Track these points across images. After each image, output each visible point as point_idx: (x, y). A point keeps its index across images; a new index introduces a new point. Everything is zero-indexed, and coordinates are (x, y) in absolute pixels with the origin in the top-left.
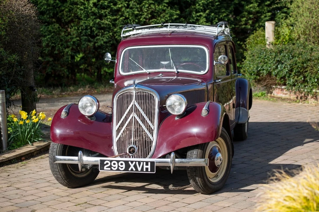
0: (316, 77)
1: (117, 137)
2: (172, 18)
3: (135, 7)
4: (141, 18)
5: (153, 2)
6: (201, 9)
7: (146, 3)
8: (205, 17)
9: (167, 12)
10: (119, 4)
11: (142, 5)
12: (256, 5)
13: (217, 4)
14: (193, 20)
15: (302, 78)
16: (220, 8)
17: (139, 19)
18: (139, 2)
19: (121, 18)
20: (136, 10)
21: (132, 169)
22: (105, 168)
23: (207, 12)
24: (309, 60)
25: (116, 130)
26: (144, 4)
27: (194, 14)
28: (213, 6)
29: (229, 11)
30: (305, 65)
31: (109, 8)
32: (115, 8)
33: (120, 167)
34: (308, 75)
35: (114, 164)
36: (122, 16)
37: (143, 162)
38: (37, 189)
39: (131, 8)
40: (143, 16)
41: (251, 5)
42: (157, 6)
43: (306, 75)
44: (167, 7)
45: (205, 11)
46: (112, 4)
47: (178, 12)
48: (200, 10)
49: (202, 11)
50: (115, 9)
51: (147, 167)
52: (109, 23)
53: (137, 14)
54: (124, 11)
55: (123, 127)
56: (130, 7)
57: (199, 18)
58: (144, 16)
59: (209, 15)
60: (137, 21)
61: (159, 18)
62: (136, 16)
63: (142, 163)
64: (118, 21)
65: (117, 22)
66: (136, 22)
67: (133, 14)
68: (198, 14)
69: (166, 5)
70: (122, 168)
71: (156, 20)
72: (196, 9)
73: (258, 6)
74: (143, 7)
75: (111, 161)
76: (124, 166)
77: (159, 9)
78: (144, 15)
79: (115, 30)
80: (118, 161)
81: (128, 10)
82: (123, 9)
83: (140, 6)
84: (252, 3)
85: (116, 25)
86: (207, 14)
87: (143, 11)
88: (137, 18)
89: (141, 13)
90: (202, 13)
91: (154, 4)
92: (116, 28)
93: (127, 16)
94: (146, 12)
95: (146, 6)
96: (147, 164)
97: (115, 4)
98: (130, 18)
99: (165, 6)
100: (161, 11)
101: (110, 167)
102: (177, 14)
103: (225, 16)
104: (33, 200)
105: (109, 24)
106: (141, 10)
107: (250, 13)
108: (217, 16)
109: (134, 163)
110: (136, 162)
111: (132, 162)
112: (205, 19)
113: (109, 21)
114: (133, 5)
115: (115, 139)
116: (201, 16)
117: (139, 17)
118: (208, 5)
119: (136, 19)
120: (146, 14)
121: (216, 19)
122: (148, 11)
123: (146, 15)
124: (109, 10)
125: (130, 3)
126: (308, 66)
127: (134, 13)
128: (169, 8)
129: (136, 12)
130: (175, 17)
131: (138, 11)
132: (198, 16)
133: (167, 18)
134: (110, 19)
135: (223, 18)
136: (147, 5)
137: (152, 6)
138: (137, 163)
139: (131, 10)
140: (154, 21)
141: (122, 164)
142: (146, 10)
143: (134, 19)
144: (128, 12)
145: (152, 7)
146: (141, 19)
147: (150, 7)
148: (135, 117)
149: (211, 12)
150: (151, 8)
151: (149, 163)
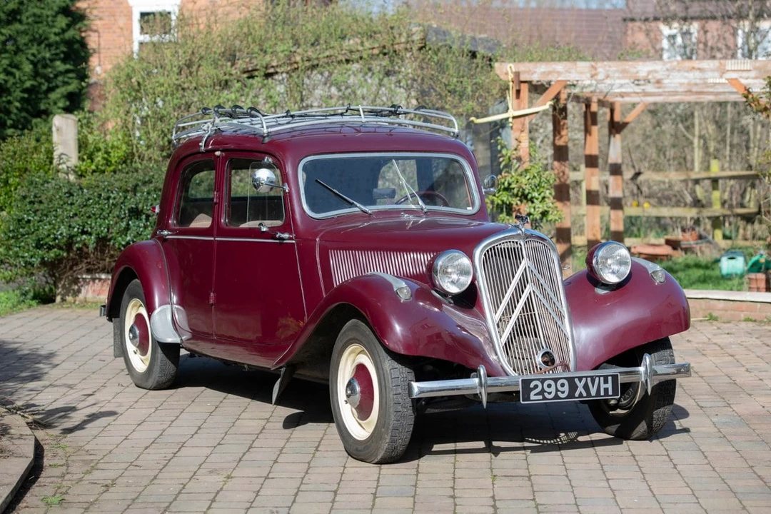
21: (581, 393)
22: (532, 397)
33: (559, 391)
35: (549, 386)
37: (599, 377)
70: (563, 392)
75: (543, 381)
76: (566, 388)
96: (606, 382)
101: (542, 392)
109: (584, 380)
110: (587, 377)
111: (580, 379)
138: (589, 379)
141: (563, 385)
151: (610, 378)
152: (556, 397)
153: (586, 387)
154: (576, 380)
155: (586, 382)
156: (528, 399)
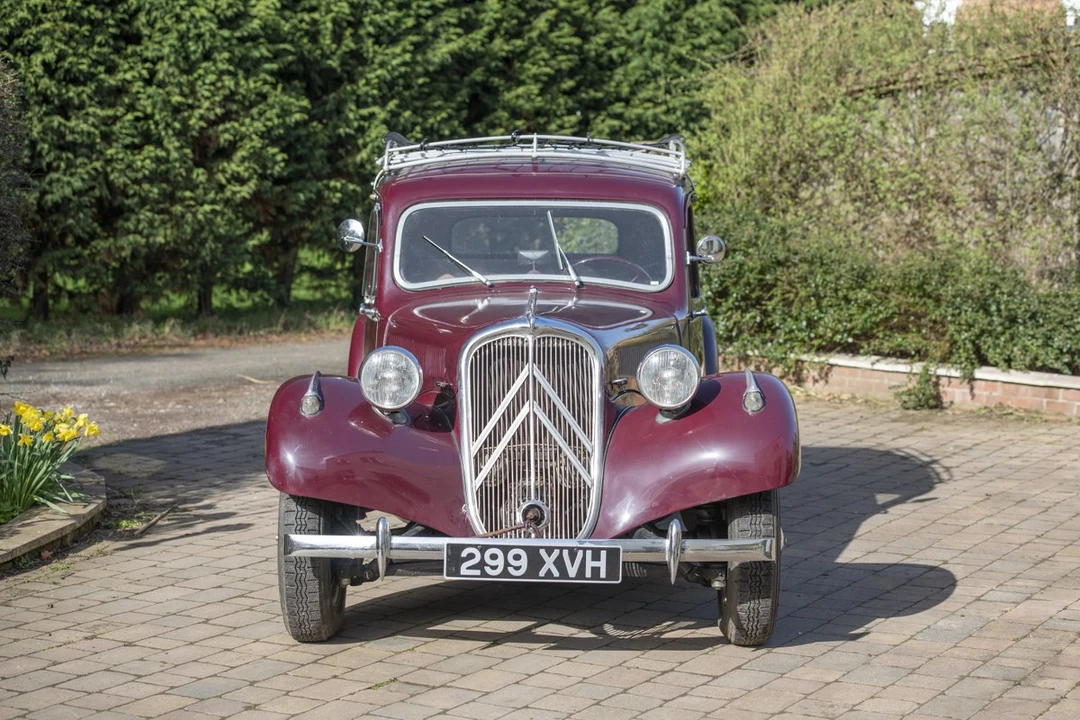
0: (803, 316)
1: (476, 475)
2: (288, 120)
3: (172, 80)
4: (190, 117)
5: (231, 68)
6: (373, 97)
7: (207, 71)
8: (385, 122)
9: (271, 100)
10: (125, 72)
11: (196, 75)
12: (535, 89)
13: (421, 81)
14: (348, 130)
15: (754, 317)
16: (429, 95)
17: (184, 122)
18: (186, 68)
19: (130, 117)
20: (177, 90)
22: (464, 570)
23: (392, 105)
24: (779, 263)
25: (473, 455)
26: (201, 71)
27: (351, 110)
28: (407, 87)
29: (453, 105)
30: (768, 277)
31: (91, 80)
32: (112, 81)
34: (774, 309)
35: (494, 557)
36: (131, 108)
38: (192, 644)
39: (161, 85)
40: (197, 113)
41: (521, 90)
42: (242, 82)
43: (770, 308)
44: (274, 86)
45: (383, 105)
46: (101, 68)
47: (305, 103)
48: (370, 100)
49: (375, 103)
50: (111, 86)
51: (596, 564)
52: (92, 129)
53: (180, 103)
54: (138, 92)
55: (495, 445)
56: (155, 81)
57: (366, 124)
58: (202, 111)
59: (395, 114)
60: (177, 125)
61: (248, 121)
62: (177, 110)
63: (580, 553)
64: (119, 125)
65: (116, 128)
66: (174, 129)
67: (166, 102)
68: (365, 112)
69: (269, 78)
70: (517, 568)
71: (236, 125)
72: (359, 96)
73: (542, 93)
74: (200, 83)
77: (248, 90)
78: (199, 107)
79: (110, 152)
80: (506, 549)
81: (151, 90)
82: (137, 86)
83: (191, 78)
84: (521, 83)
85: (114, 137)
86: (391, 112)
87: (199, 95)
88: (179, 117)
89: (190, 101)
90: (376, 109)
91: (233, 75)
92: (111, 147)
93: (149, 110)
94: (207, 98)
95: (207, 81)
97: (111, 70)
98: (157, 117)
99: (265, 82)
100: (253, 97)
101: (481, 565)
102: (303, 110)
103: (444, 121)
104: (215, 675)
105: (89, 134)
106: (193, 92)
107: (515, 113)
108: (420, 120)
109: (556, 553)
110: (561, 549)
111: (550, 550)
112: (384, 126)
113: (93, 125)
114: (167, 74)
115: (472, 484)
116: (372, 115)
117: (186, 114)
118: (391, 84)
119: (175, 120)
120: (206, 104)
121: (418, 128)
122: (213, 95)
123: (208, 109)
124: (93, 87)
125: (158, 67)
126: (776, 279)
127: (169, 102)
128: (280, 86)
129: (176, 99)
130: (297, 116)
131: (182, 94)
132: (363, 118)
133: (269, 120)
134: (95, 115)
135: (436, 125)
136: (212, 78)
137: (229, 82)
138: (566, 553)
139: (161, 91)
140: (233, 127)
141: (517, 557)
142: (207, 94)
143: (170, 120)
144: (149, 97)
145: (227, 83)
146: (192, 122)
147: (219, 84)
148: (535, 415)
149: (403, 106)
150: (223, 87)
152: (506, 573)
153: (559, 563)
154: (543, 552)
155: (560, 557)
156: (457, 573)
